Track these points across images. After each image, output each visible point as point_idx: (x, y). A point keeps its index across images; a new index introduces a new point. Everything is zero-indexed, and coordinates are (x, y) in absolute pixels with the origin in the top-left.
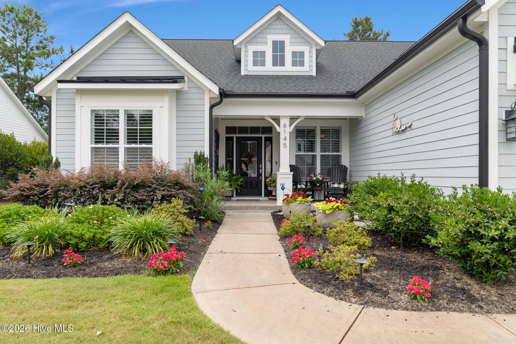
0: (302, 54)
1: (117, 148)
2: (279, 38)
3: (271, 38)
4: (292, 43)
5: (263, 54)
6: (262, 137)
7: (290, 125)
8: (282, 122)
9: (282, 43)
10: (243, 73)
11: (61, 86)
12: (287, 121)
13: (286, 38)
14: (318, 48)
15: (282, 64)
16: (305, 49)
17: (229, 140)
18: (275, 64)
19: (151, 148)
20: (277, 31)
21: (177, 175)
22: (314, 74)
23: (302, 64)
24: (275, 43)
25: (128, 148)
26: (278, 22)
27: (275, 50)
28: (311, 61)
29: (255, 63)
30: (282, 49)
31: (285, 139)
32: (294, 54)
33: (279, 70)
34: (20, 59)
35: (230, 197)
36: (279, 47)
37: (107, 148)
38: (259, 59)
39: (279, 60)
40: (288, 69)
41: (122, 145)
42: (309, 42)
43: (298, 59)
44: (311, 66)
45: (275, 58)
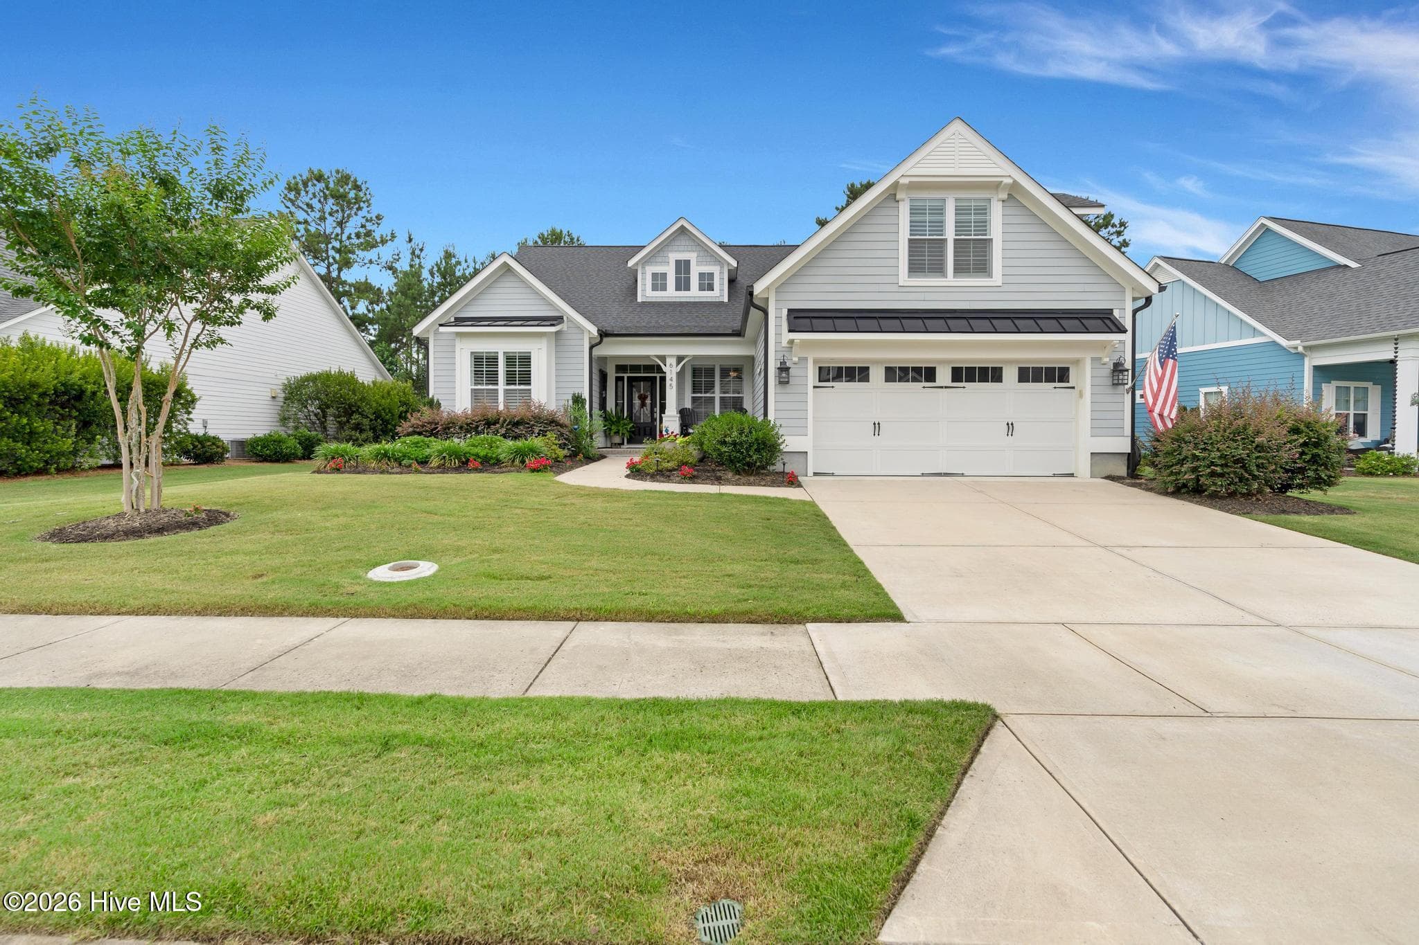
0: (711, 275)
1: (497, 390)
2: (683, 256)
3: (673, 257)
4: (699, 263)
5: (664, 276)
6: (656, 377)
7: (678, 365)
8: (669, 361)
9: (687, 263)
10: (639, 300)
11: (442, 329)
12: (673, 361)
13: (692, 256)
14: (730, 268)
15: (688, 288)
16: (715, 269)
17: (618, 379)
18: (678, 288)
19: (530, 390)
20: (681, 248)
21: (552, 414)
22: (726, 300)
23: (711, 288)
24: (678, 262)
25: (507, 390)
26: (682, 237)
27: (678, 271)
28: (722, 284)
29: (655, 288)
30: (688, 271)
31: (671, 379)
32: (702, 275)
33: (683, 296)
35: (619, 444)
36: (683, 267)
37: (487, 389)
38: (659, 282)
39: (683, 284)
40: (694, 293)
41: (502, 386)
42: (719, 261)
43: (707, 282)
44: (722, 290)
45: (678, 280)
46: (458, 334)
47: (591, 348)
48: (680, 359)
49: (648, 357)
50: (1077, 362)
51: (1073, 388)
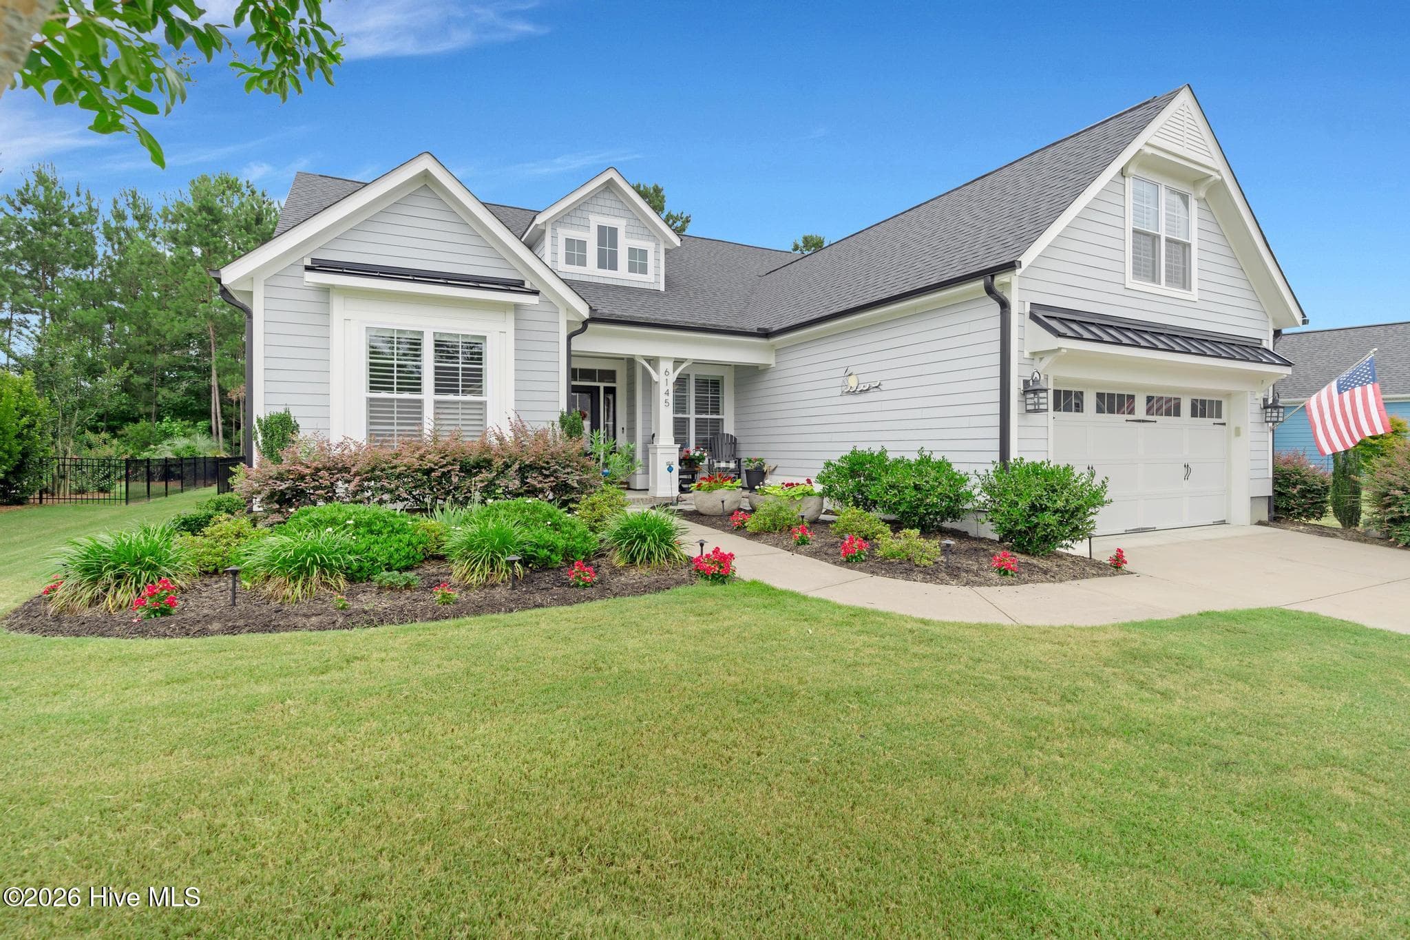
0: (644, 253)
1: (420, 401)
2: (608, 222)
3: (596, 220)
4: (629, 234)
5: (582, 245)
6: (599, 387)
9: (614, 231)
12: (670, 366)
13: (620, 224)
14: (669, 247)
15: (614, 267)
16: (648, 246)
18: (601, 265)
19: (482, 403)
20: (605, 210)
22: (662, 288)
23: (644, 270)
24: (601, 229)
26: (607, 195)
27: (601, 242)
28: (657, 267)
29: (570, 260)
30: (614, 243)
31: (667, 393)
32: (632, 251)
33: (608, 276)
36: (607, 236)
37: (399, 400)
38: (576, 252)
39: (608, 260)
40: (622, 275)
41: (428, 394)
42: (656, 235)
43: (638, 261)
44: (657, 275)
45: (601, 254)
47: (569, 340)
48: (678, 362)
51: (1224, 424)
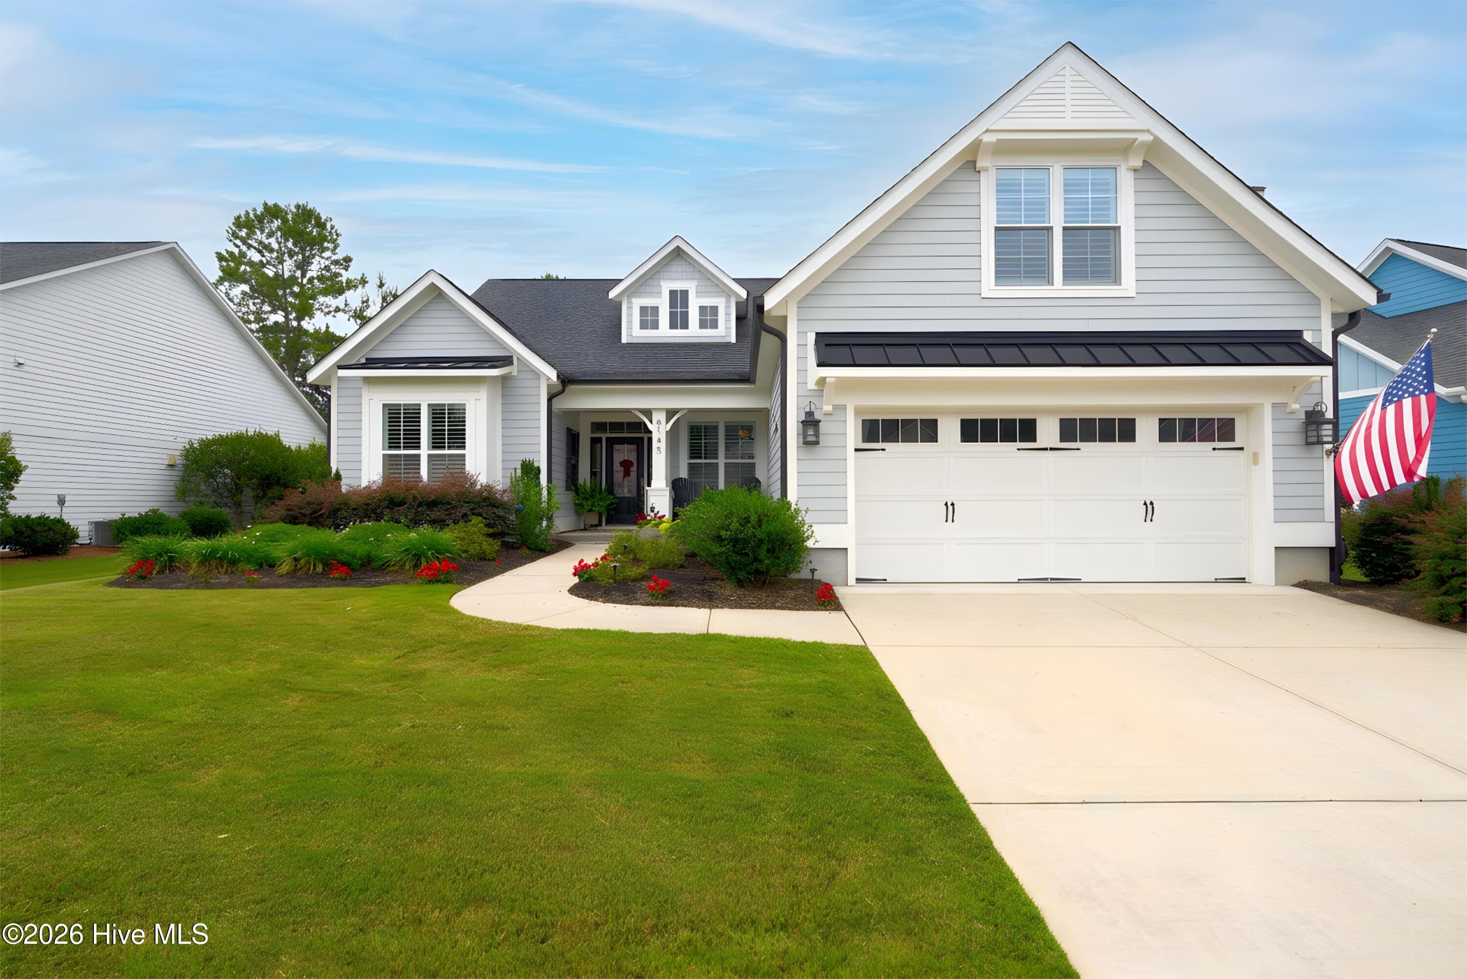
0: (714, 309)
1: (419, 456)
2: (678, 286)
3: (667, 286)
4: (699, 294)
5: (655, 310)
7: (667, 422)
8: (656, 417)
9: (685, 293)
10: (624, 340)
12: (662, 417)
13: (690, 286)
14: (739, 300)
15: (685, 326)
16: (719, 302)
17: (595, 441)
18: (673, 326)
19: (464, 455)
20: (676, 275)
22: (734, 340)
23: (714, 325)
24: (673, 293)
25: (432, 455)
26: (677, 262)
27: (673, 304)
28: (728, 321)
29: (644, 325)
30: (685, 303)
31: (659, 441)
32: (703, 309)
33: (679, 335)
34: (290, 299)
35: (596, 526)
36: (679, 299)
37: (405, 456)
38: (649, 318)
39: (679, 320)
40: (694, 332)
41: (425, 451)
42: (727, 292)
43: (709, 317)
44: (728, 328)
45: (673, 316)
46: (367, 380)
47: (550, 400)
49: (628, 411)
50: (1246, 410)
51: (1242, 449)
